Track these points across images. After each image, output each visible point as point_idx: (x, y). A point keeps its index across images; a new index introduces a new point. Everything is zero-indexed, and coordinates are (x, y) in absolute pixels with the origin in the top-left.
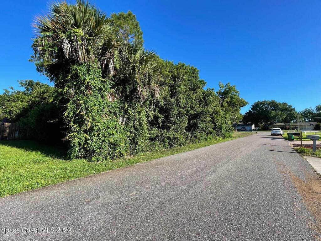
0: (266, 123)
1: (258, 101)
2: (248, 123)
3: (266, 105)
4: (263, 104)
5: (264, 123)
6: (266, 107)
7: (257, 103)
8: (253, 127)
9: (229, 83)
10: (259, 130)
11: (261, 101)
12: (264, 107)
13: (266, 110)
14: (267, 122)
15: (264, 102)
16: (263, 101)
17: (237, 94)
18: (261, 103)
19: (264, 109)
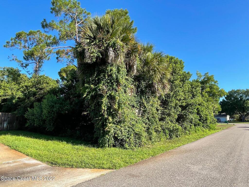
0: (242, 114)
1: (232, 90)
2: (222, 114)
3: (241, 94)
4: (238, 92)
5: (240, 114)
6: (241, 97)
7: (231, 92)
8: (228, 118)
9: (207, 73)
10: (234, 122)
11: (235, 90)
12: (238, 97)
13: (241, 100)
14: (243, 112)
15: (239, 90)
16: (237, 90)
17: (216, 84)
18: (235, 92)
19: (238, 99)
